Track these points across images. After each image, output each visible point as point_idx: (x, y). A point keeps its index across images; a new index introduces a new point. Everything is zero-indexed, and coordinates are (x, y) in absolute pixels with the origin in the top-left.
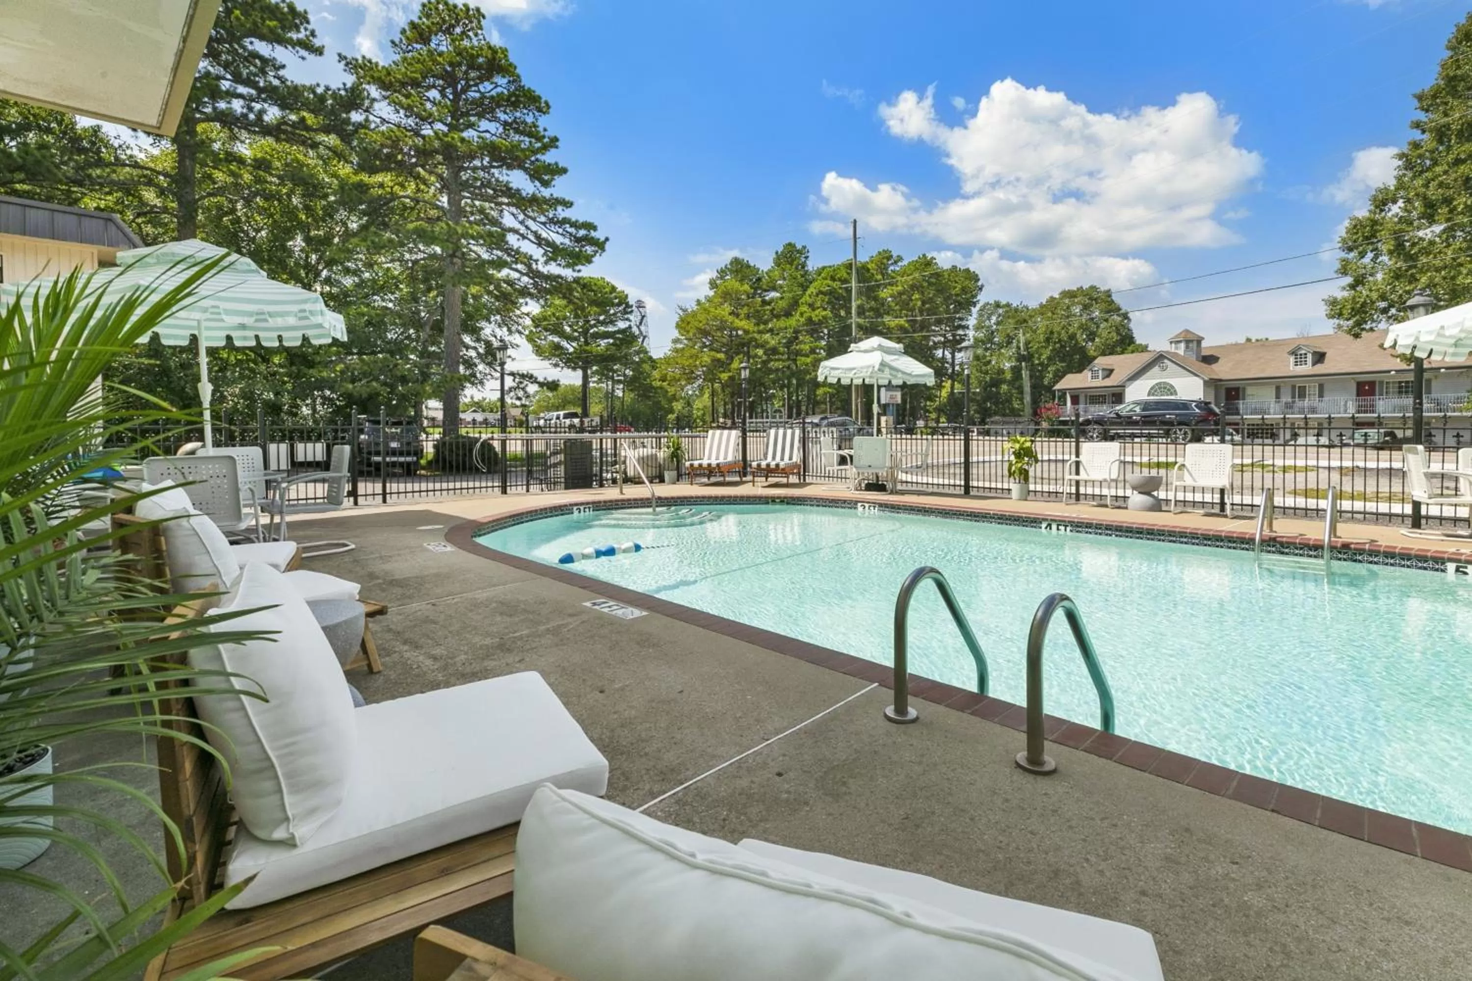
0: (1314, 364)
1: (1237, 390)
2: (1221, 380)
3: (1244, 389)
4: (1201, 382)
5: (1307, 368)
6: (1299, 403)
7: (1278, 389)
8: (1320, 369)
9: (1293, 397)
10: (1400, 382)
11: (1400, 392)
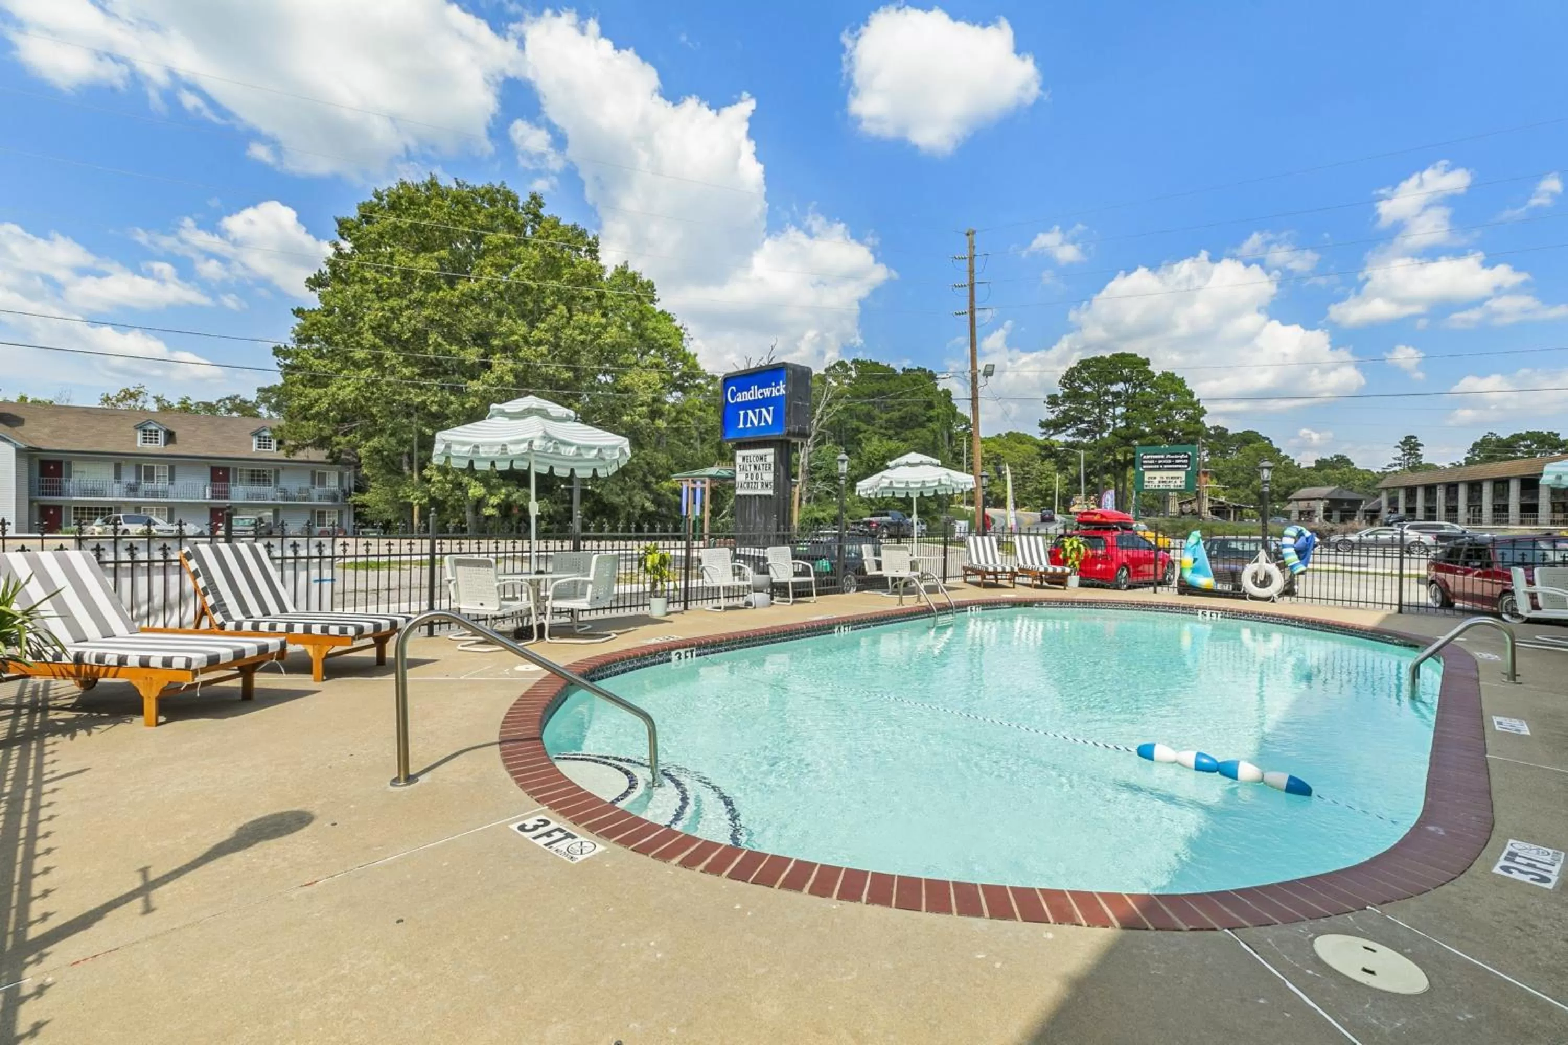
0: (166, 444)
1: (58, 464)
2: (39, 450)
3: (69, 464)
4: (11, 450)
5: (158, 447)
6: (145, 486)
7: (118, 468)
8: (172, 449)
9: (138, 477)
10: (253, 471)
11: (253, 480)
